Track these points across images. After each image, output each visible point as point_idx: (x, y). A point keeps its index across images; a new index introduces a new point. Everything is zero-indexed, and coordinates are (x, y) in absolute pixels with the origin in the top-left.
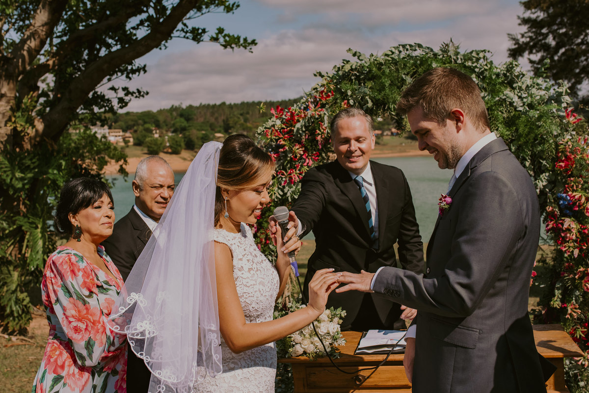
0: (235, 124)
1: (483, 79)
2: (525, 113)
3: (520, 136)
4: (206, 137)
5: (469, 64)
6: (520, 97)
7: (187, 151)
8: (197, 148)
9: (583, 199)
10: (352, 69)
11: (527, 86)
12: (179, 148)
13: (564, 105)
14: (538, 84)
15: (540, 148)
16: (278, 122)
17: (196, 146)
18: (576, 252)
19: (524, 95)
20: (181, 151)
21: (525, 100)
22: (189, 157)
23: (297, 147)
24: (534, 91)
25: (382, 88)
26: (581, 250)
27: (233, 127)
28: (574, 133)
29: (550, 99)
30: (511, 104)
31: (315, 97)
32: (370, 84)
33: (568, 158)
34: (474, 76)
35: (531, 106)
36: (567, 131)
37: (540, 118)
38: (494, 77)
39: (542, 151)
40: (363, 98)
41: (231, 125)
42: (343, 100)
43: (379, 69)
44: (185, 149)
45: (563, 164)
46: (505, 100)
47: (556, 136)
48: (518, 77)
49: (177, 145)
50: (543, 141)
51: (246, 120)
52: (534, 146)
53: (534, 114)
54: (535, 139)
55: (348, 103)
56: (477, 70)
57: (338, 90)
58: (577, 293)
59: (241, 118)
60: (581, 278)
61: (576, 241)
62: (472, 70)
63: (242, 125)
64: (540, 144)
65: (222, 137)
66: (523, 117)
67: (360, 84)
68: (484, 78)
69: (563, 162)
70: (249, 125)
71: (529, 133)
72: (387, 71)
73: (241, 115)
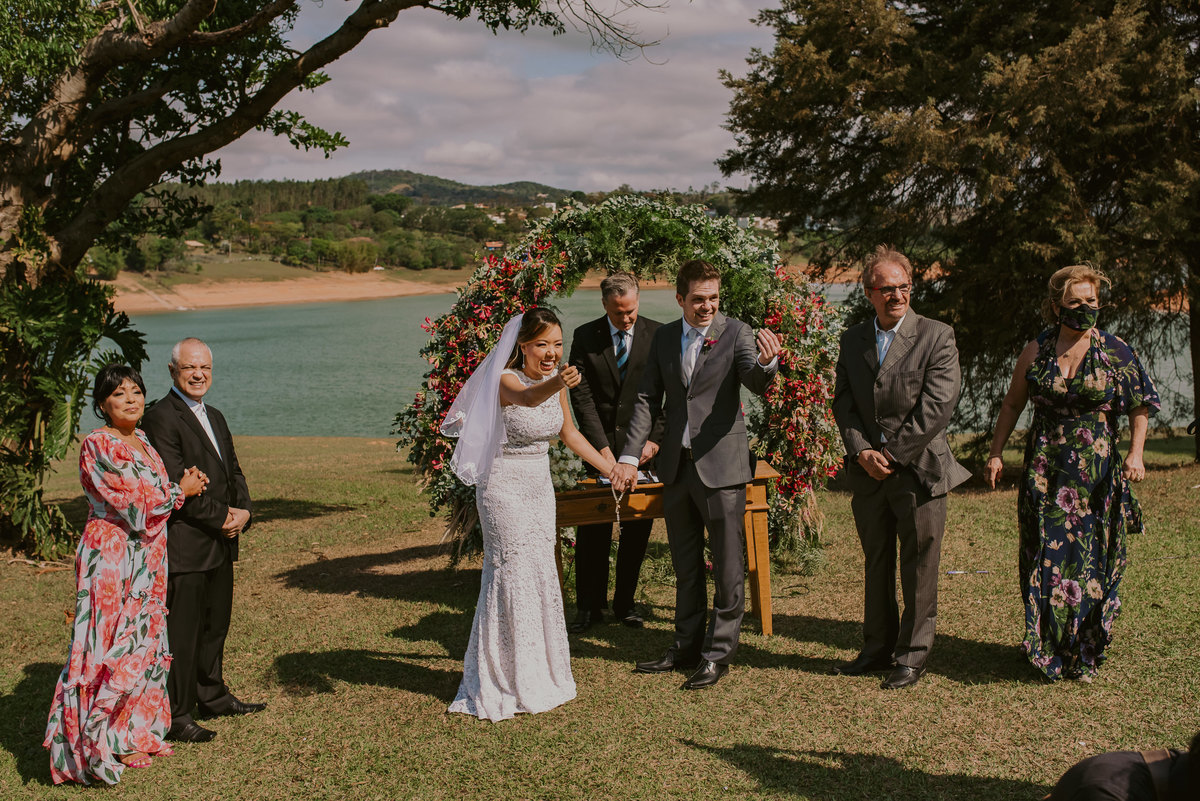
0: (227, 222)
1: (700, 234)
2: (738, 271)
3: (733, 294)
4: (167, 246)
5: (686, 218)
6: (734, 253)
7: (129, 274)
8: (149, 268)
9: (789, 354)
10: (569, 219)
11: (742, 243)
12: (114, 268)
13: (775, 262)
14: (751, 240)
15: (751, 305)
16: (494, 273)
17: (147, 265)
18: (781, 403)
19: (738, 252)
20: (117, 272)
21: (739, 257)
22: (134, 286)
23: (516, 298)
24: (747, 246)
25: (602, 241)
26: (786, 402)
27: (220, 229)
28: (783, 290)
29: (762, 256)
30: (726, 261)
31: (532, 247)
32: (588, 234)
33: (777, 315)
34: (691, 231)
35: (744, 263)
36: (776, 287)
37: (751, 276)
38: (710, 233)
39: (754, 308)
40: (582, 249)
41: (217, 225)
42: (560, 250)
43: (598, 219)
44: (126, 270)
45: (771, 320)
46: (719, 257)
47: (766, 294)
48: (732, 233)
49: (109, 261)
50: (755, 297)
51: (247, 216)
52: (746, 301)
53: (747, 271)
54: (747, 296)
55: (567, 254)
56: (694, 224)
57: (555, 240)
58: (782, 443)
59: (237, 210)
60: (785, 428)
61: (782, 394)
62: (689, 224)
63: (239, 225)
64: (751, 301)
65: (201, 247)
66: (736, 276)
67: (578, 234)
68: (701, 232)
69: (772, 318)
70: (253, 225)
71: (741, 290)
72: (606, 222)
73: (238, 205)
